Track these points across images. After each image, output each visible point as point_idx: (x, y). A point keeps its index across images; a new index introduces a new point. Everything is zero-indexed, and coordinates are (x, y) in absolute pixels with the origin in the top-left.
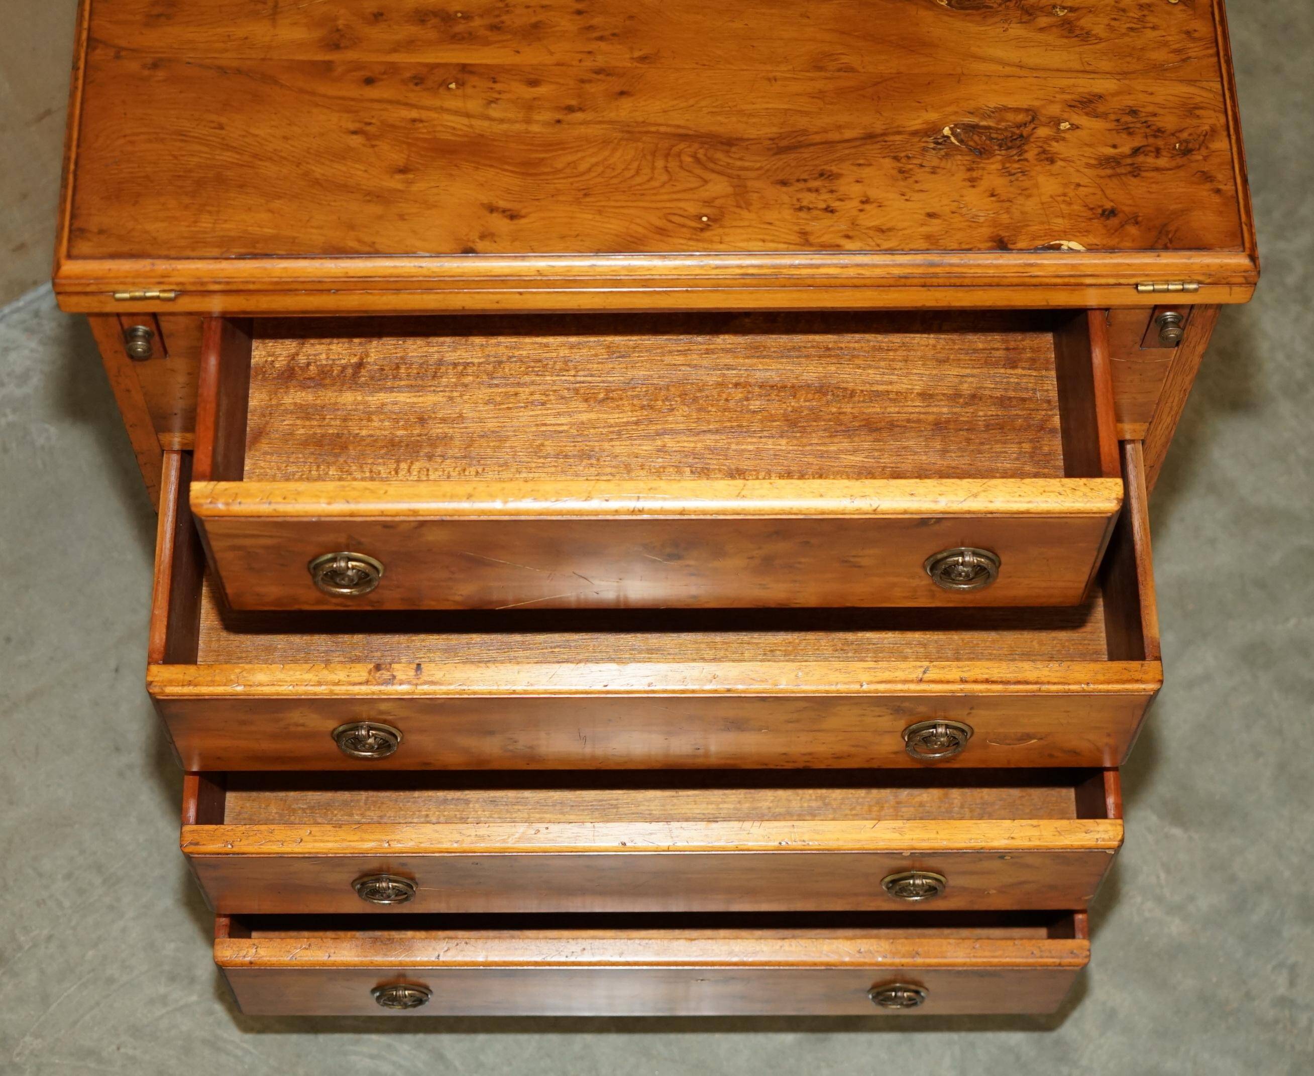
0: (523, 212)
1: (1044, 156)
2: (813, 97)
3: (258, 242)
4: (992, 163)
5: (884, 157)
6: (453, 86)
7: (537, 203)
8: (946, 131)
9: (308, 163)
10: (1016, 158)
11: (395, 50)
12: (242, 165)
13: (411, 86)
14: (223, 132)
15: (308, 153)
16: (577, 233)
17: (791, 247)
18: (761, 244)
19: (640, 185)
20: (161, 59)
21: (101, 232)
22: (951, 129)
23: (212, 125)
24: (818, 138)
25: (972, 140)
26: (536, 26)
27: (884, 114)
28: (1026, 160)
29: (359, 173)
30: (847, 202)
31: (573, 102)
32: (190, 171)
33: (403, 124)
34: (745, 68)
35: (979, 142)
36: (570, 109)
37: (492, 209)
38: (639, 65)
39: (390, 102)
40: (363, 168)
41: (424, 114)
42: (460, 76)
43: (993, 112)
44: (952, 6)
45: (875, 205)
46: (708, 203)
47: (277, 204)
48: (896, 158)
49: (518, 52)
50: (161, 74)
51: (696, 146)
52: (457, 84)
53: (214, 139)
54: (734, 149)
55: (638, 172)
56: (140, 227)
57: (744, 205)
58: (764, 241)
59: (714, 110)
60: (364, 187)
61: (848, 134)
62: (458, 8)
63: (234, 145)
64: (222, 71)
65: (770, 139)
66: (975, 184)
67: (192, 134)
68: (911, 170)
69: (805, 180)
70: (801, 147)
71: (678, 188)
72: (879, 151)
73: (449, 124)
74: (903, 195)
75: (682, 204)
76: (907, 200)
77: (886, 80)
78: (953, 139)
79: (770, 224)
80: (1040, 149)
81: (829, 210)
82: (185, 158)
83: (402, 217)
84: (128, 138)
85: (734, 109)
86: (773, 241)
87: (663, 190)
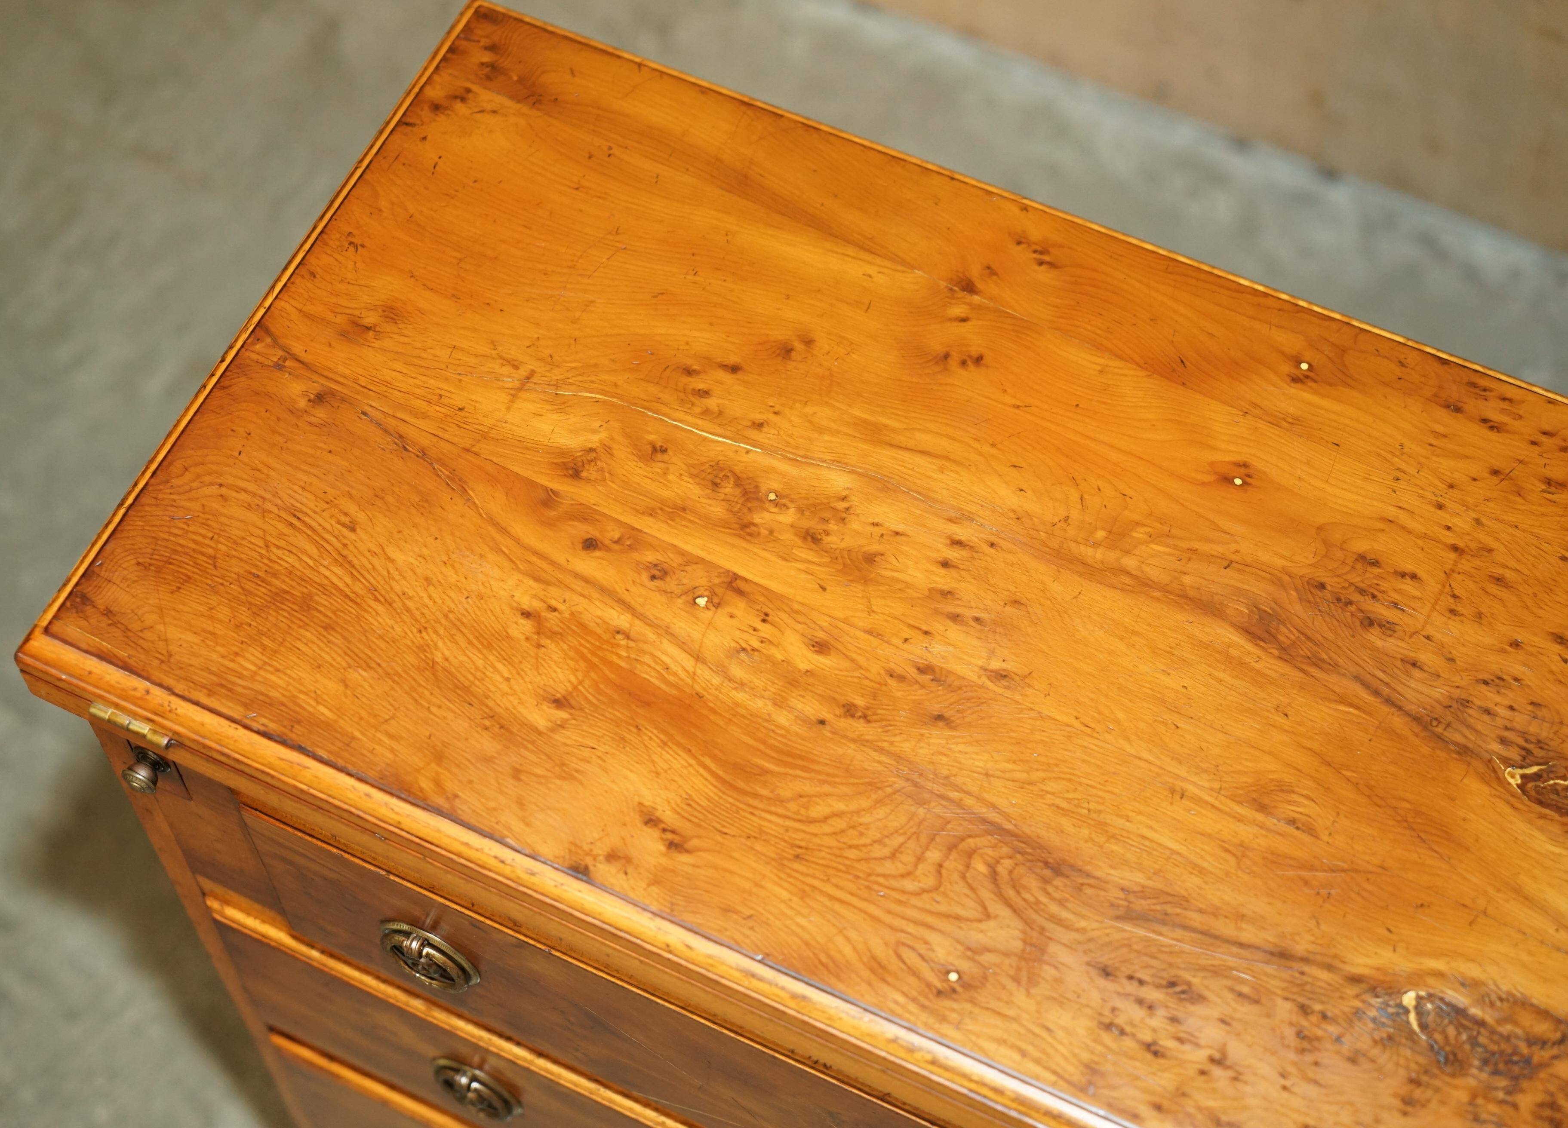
0: (695, 843)
1: (1547, 1112)
2: (1227, 851)
3: (299, 722)
4: (1456, 1087)
5: (1286, 999)
6: (702, 602)
7: (719, 838)
8: (1409, 999)
9: (436, 632)
10: (1501, 1095)
11: (651, 513)
12: (347, 596)
13: (645, 577)
14: (352, 536)
15: (446, 617)
16: (752, 912)
17: (1061, 1083)
18: (1017, 1057)
19: (884, 876)
20: (332, 393)
21: (108, 613)
22: (1419, 998)
23: (343, 519)
24: (1197, 919)
25: (1444, 1032)
26: (871, 559)
27: (1324, 927)
28: (1515, 1106)
29: (497, 677)
30: (1187, 1047)
31: (860, 702)
32: (275, 575)
33: (599, 631)
34: (1145, 755)
35: (1452, 1040)
36: (850, 711)
37: (651, 821)
38: (989, 684)
39: (604, 590)
40: (506, 675)
41: (639, 627)
42: (720, 591)
43: (1501, 999)
44: (1524, 792)
45: (1229, 1073)
46: (973, 951)
47: (357, 676)
48: (1304, 1010)
49: (824, 589)
50: (321, 414)
51: (1005, 850)
52: (710, 601)
53: (333, 540)
54: (1059, 882)
55: (893, 856)
56: (161, 627)
57: (1024, 979)
58: (1023, 1053)
59: (1063, 804)
60: (490, 703)
61: (1248, 934)
62: (775, 485)
63: (355, 562)
64: (402, 443)
65: (1123, 889)
66: (1409, 1109)
67: (307, 519)
68: (1318, 1039)
69: (1141, 982)
70: (1164, 923)
71: (943, 908)
72: (1284, 985)
73: (665, 658)
74: (1283, 1076)
75: (933, 938)
76: (1284, 1088)
77: (1356, 871)
78: (1412, 1017)
79: (1048, 1030)
80: (1548, 1099)
81: (1153, 1050)
82: (279, 553)
83: (517, 774)
84: (224, 491)
85: (1095, 816)
86: (1037, 1061)
87: (915, 901)
